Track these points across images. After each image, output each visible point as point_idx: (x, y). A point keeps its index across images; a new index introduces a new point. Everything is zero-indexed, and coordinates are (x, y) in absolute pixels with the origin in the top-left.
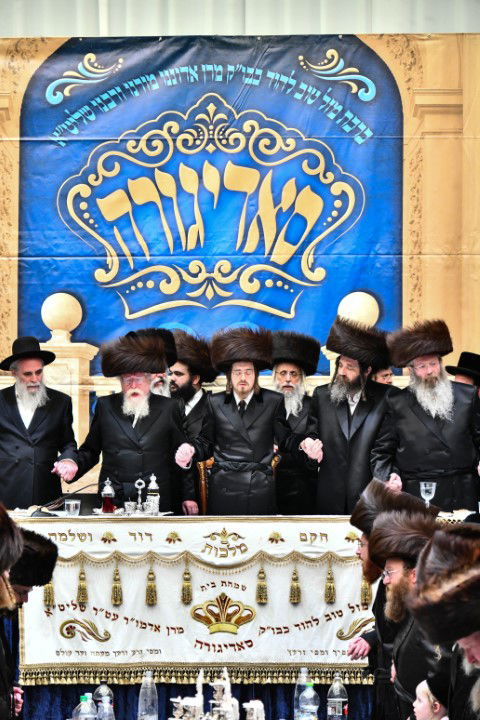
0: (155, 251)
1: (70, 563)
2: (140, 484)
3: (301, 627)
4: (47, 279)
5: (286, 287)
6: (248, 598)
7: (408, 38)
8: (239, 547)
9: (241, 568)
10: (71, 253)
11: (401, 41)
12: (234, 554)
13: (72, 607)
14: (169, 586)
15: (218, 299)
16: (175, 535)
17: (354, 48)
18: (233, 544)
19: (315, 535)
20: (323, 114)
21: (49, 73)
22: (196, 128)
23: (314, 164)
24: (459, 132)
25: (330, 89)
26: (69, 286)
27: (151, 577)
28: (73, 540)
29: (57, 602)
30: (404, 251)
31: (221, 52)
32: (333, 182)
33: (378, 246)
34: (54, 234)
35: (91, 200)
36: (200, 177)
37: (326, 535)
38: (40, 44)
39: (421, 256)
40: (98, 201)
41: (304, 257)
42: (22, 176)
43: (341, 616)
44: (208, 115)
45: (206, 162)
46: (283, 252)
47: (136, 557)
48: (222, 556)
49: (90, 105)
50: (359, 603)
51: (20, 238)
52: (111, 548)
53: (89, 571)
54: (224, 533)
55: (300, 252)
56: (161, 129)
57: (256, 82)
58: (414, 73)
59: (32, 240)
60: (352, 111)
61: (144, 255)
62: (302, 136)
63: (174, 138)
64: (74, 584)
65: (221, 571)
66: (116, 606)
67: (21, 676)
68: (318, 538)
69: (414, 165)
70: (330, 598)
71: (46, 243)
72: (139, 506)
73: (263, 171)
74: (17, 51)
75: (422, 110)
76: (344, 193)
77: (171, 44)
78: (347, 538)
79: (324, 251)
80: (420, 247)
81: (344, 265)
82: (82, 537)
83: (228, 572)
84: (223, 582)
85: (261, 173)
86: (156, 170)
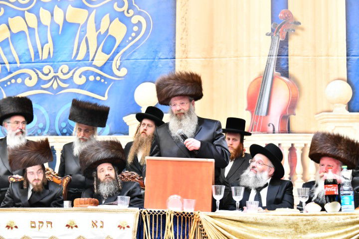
0: (23, 60)
5: (103, 80)
15: (60, 88)
23: (121, 5)
30: (177, 56)
32: (133, 16)
33: (160, 54)
36: (52, 15)
39: (187, 59)
41: (114, 62)
45: (56, 6)
46: (101, 59)
55: (111, 59)
61: (16, 63)
68: (45, 224)
69: (183, 3)
73: (90, 10)
76: (139, 22)
78: (67, 226)
79: (126, 58)
80: (186, 54)
81: (138, 66)
85: (89, 11)
86: (26, 12)
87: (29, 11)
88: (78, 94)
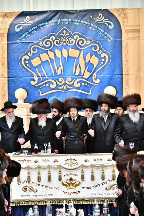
0: (48, 75)
1: (25, 169)
2: (45, 145)
3: (95, 187)
4: (16, 84)
5: (88, 85)
6: (78, 179)
7: (123, 10)
8: (76, 163)
9: (76, 170)
10: (23, 76)
11: (121, 11)
12: (74, 165)
13: (26, 182)
14: (55, 176)
15: (68, 89)
16: (56, 160)
17: (107, 13)
18: (73, 162)
19: (98, 159)
20: (98, 33)
21: (16, 22)
22: (60, 38)
23: (96, 48)
24: (139, 37)
25: (100, 26)
26: (23, 86)
27: (49, 173)
28: (26, 162)
29: (21, 181)
30: (123, 74)
31: (67, 15)
33: (115, 72)
34: (18, 71)
35: (29, 60)
36: (62, 53)
37: (101, 159)
38: (13, 14)
39: (128, 75)
40: (31, 61)
41: (93, 76)
42: (8, 54)
43: (106, 183)
44: (64, 34)
45: (63, 48)
46: (87, 75)
47: (45, 167)
48: (70, 166)
49: (28, 32)
50: (112, 179)
51: (8, 72)
52: (37, 164)
53: (31, 171)
54: (71, 159)
55: (92, 75)
56: (50, 39)
57: (78, 24)
58: (125, 20)
59: (12, 72)
60: (107, 32)
61: (45, 76)
62: (92, 40)
63: (54, 41)
64: (26, 175)
65: (70, 171)
66: (39, 181)
67: (11, 203)
69: (126, 48)
70: (103, 178)
71: (16, 73)
72: (45, 152)
74: (6, 16)
75: (128, 31)
76: (105, 56)
77: (52, 13)
78: (108, 160)
79: (99, 74)
80: (128, 72)
81: (105, 78)
82: (28, 161)
83: (72, 171)
84: (71, 174)
85: (80, 51)
86: (48, 51)
87: (50, 50)
88: (77, 92)
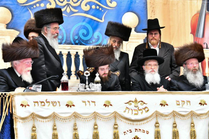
1: (47, 120)
2: (87, 74)
8: (145, 109)
9: (146, 121)
12: (142, 113)
15: (72, 12)
18: (141, 107)
19: (184, 101)
27: (96, 127)
28: (49, 105)
47: (86, 116)
48: (136, 114)
52: (72, 110)
54: (136, 101)
64: (50, 133)
65: (135, 123)
68: (186, 104)
72: (87, 86)
78: (200, 103)
82: (54, 103)
83: (139, 123)
84: (136, 129)
88: (85, 17)
